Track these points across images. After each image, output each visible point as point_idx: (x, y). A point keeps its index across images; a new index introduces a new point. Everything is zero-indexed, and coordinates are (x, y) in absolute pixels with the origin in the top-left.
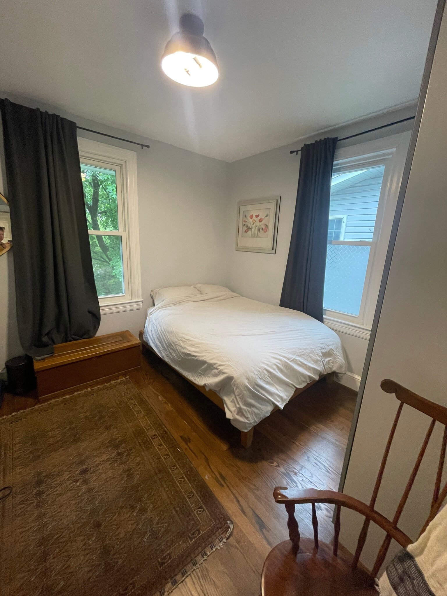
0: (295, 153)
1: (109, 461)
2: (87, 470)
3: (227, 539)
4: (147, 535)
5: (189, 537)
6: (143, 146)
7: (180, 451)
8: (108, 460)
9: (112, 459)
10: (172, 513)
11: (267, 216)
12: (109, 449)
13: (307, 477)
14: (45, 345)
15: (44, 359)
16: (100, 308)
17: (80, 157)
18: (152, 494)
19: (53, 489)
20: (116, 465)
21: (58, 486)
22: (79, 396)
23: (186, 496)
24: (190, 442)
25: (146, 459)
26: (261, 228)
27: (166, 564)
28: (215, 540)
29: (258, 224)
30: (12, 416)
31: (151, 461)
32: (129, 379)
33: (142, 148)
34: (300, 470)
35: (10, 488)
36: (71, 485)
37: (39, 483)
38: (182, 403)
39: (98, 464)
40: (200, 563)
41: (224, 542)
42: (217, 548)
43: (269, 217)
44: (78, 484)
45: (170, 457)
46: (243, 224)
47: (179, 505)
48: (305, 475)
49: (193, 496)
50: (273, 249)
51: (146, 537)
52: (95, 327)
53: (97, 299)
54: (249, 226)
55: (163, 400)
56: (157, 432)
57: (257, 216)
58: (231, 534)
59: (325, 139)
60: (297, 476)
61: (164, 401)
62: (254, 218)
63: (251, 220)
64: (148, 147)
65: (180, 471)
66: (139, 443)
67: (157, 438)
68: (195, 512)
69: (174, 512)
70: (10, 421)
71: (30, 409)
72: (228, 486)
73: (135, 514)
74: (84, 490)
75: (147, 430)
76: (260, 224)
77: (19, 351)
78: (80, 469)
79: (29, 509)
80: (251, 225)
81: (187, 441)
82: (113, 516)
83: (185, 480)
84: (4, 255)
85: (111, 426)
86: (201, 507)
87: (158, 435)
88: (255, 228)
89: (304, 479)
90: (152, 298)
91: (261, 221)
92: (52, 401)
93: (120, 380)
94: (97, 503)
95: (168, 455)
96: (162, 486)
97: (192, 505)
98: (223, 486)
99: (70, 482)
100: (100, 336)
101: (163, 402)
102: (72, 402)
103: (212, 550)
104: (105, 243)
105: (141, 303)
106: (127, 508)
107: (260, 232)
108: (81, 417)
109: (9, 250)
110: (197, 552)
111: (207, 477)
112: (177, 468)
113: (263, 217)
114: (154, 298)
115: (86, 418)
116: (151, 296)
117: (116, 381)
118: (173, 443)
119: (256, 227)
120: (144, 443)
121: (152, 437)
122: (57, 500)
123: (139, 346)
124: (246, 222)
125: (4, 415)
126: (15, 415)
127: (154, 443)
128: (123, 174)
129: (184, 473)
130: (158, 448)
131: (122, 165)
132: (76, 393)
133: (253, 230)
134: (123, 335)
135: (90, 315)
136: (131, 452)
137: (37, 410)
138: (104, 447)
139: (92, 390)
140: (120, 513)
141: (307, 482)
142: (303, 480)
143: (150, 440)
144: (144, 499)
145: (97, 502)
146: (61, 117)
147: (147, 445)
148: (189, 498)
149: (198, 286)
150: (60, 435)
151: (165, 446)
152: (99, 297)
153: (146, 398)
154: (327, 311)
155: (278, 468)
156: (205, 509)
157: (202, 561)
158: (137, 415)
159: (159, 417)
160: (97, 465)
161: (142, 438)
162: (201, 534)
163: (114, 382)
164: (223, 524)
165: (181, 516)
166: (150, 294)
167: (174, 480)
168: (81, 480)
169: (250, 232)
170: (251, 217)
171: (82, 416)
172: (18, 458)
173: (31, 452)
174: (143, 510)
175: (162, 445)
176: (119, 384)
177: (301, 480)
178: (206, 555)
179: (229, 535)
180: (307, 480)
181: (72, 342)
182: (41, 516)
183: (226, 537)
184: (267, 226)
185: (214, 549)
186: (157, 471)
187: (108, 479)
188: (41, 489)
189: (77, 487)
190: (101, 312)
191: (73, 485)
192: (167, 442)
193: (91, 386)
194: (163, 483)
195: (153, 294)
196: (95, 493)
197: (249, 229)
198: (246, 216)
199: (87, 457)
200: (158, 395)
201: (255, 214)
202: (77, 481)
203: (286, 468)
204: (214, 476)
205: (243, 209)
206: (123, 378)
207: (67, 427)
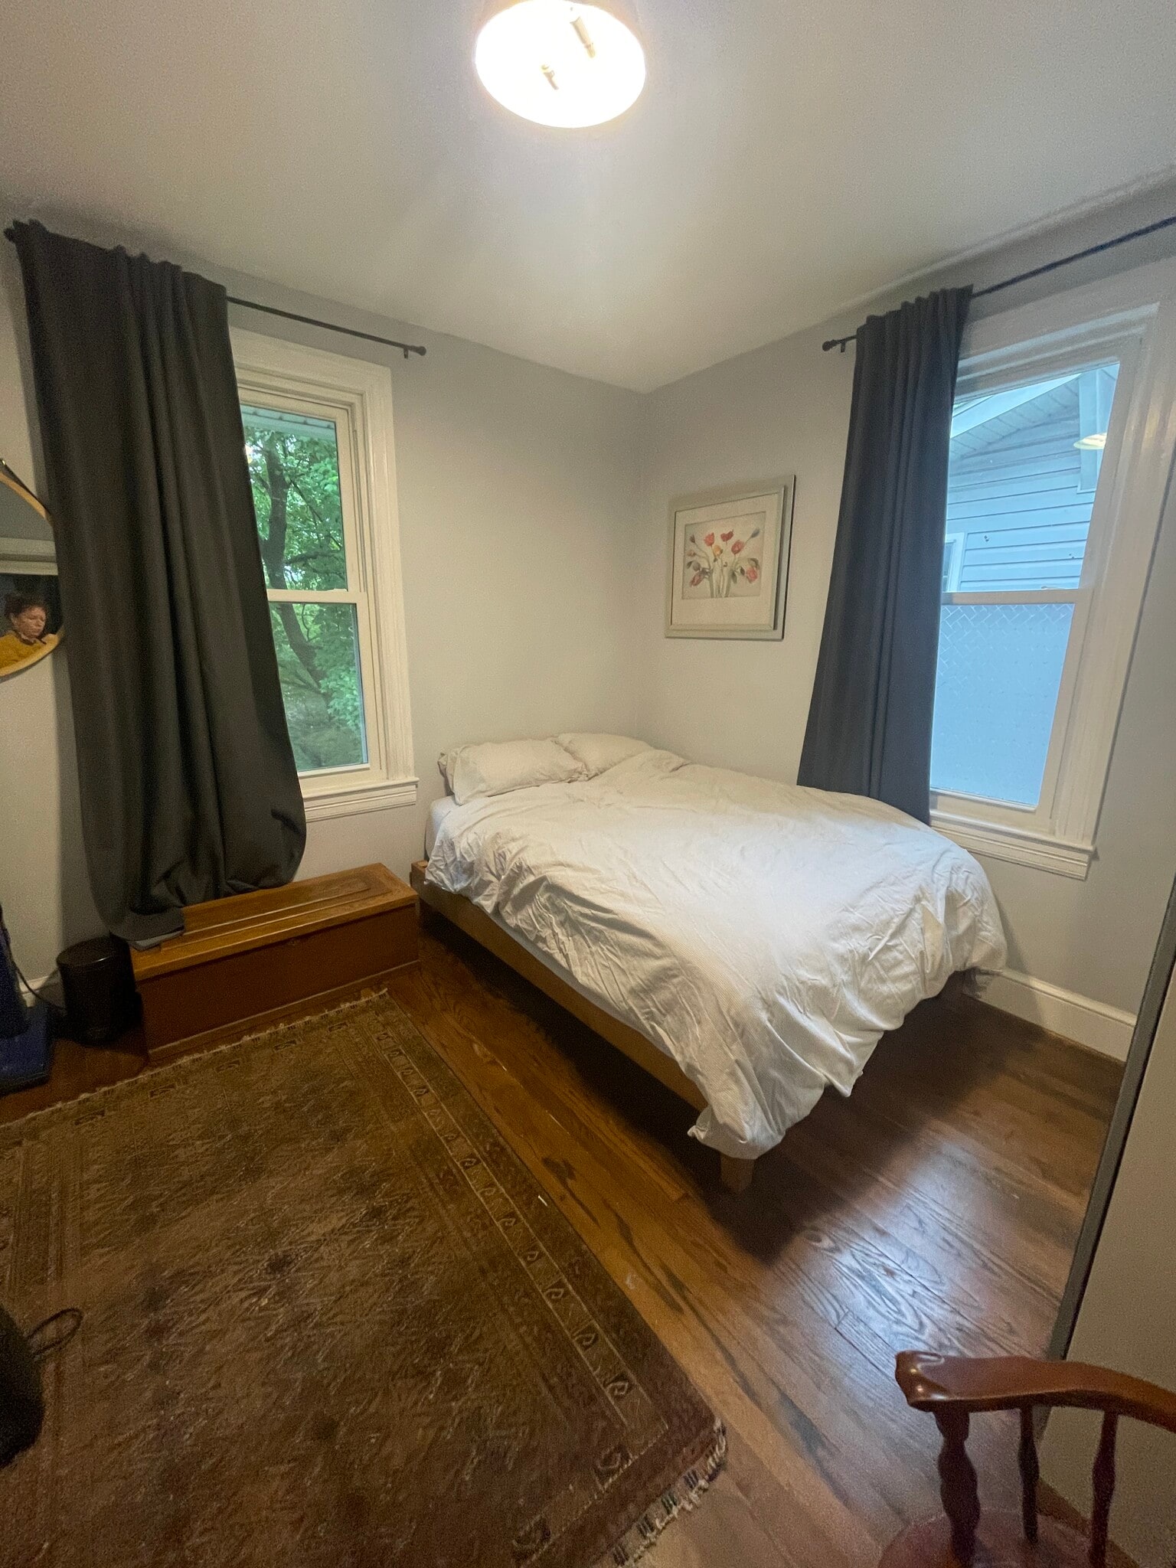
0: (839, 346)
1: (346, 1233)
2: (289, 1258)
3: (711, 1479)
4: (472, 1462)
5: (598, 1472)
6: (406, 348)
7: (546, 1204)
8: (343, 1230)
9: (354, 1225)
10: (539, 1393)
11: (754, 535)
12: (346, 1198)
13: (926, 1284)
14: (161, 908)
15: (158, 945)
16: (305, 803)
17: (238, 385)
18: (477, 1333)
19: (193, 1318)
20: (367, 1244)
21: (210, 1306)
22: (256, 1046)
23: (574, 1341)
24: (572, 1176)
25: (451, 1227)
26: (739, 570)
27: (535, 1557)
28: (675, 1480)
29: (728, 557)
30: (80, 1102)
31: (467, 1234)
32: (388, 997)
33: (406, 356)
34: (903, 1262)
35: (77, 1313)
36: (246, 1305)
37: (154, 1300)
38: (539, 1064)
39: (318, 1241)
40: (636, 1556)
41: (700, 1488)
42: (683, 1509)
43: (763, 536)
44: (264, 1302)
45: (518, 1220)
46: (686, 563)
47: (558, 1371)
48: (921, 1278)
49: (596, 1339)
50: (775, 627)
51: (469, 1468)
52: (292, 856)
53: (296, 779)
54: (704, 565)
55: (486, 1056)
56: (477, 1148)
57: (727, 537)
58: (720, 1466)
59: (935, 296)
60: (896, 1280)
61: (489, 1059)
62: (718, 541)
63: (709, 550)
64: (421, 351)
65: (552, 1265)
66: (429, 1180)
67: (479, 1166)
68: (607, 1392)
69: (544, 1390)
70: (72, 1117)
71: (126, 1081)
72: (693, 1308)
73: (431, 1396)
74: (281, 1319)
75: (448, 1141)
76: (735, 559)
77: (94, 926)
78: (267, 1257)
79: (129, 1376)
80: (709, 565)
81: (564, 1171)
82: (370, 1403)
83: (567, 1293)
84: (44, 660)
85: (347, 1130)
86: (622, 1375)
87: (479, 1156)
88: (722, 570)
89: (919, 1289)
90: (443, 773)
91: (737, 549)
92: (185, 1061)
93: (363, 1000)
94: (319, 1361)
95: (512, 1215)
96: (505, 1311)
97: (595, 1369)
98: (680, 1310)
99: (243, 1294)
100: (305, 881)
101: (485, 1060)
102: (237, 1062)
103: (669, 1513)
104: (306, 637)
105: (414, 787)
106: (406, 1377)
107: (735, 582)
108: (265, 1106)
109: (57, 646)
110: (622, 1518)
111: (631, 1284)
112: (541, 1255)
113: (744, 539)
114: (449, 772)
115: (277, 1106)
116: (441, 771)
117: (354, 1003)
118: (525, 1180)
119: (725, 569)
120: (442, 1182)
121: (463, 1164)
122: (208, 1348)
123: (413, 906)
124: (695, 554)
125: (56, 1101)
126: (88, 1100)
127: (471, 1180)
128: (355, 431)
129: (563, 1269)
130: (482, 1194)
131: (351, 405)
132: (247, 1038)
133: (715, 576)
134: (369, 878)
135: (279, 823)
136: (409, 1205)
137: (143, 1086)
138: (330, 1193)
139: (289, 1028)
140: (387, 1393)
141: (930, 1301)
142: (915, 1292)
143: (459, 1171)
144: (454, 1349)
145: (320, 1358)
146: (185, 270)
147: (453, 1185)
148: (586, 1347)
149: (565, 738)
150: (208, 1155)
151: (503, 1190)
152: (299, 774)
153: (439, 1049)
154: (940, 797)
155: (837, 1256)
156: (635, 1382)
157: (642, 1548)
158: (419, 1100)
159: (477, 1104)
160: (315, 1245)
161: (435, 1166)
162: (630, 1462)
163: (348, 1005)
164: (694, 1429)
165: (567, 1403)
166: (438, 763)
167: (535, 1290)
168: (272, 1290)
169: (705, 582)
170: (710, 540)
171: (267, 1101)
172: (96, 1223)
173: (133, 1207)
174: (454, 1383)
175: (492, 1185)
176: (364, 1011)
177: (911, 1292)
178: (652, 1530)
179: (713, 1465)
180: (930, 1293)
181: (231, 898)
182: (164, 1400)
183: (706, 1473)
184: (756, 563)
185: (675, 1511)
186: (485, 1264)
187: (348, 1289)
188: (160, 1317)
189: (261, 1309)
190: (308, 815)
191: (251, 1305)
192: (506, 1175)
193: (288, 1017)
194: (506, 1299)
195: (445, 763)
196: (313, 1328)
197: (704, 573)
198: (693, 540)
199: (286, 1222)
200: (471, 1042)
201: (718, 531)
202: (261, 1292)
203: (858, 1255)
204: (651, 1279)
205: (684, 518)
206: (373, 993)
207: (227, 1135)
